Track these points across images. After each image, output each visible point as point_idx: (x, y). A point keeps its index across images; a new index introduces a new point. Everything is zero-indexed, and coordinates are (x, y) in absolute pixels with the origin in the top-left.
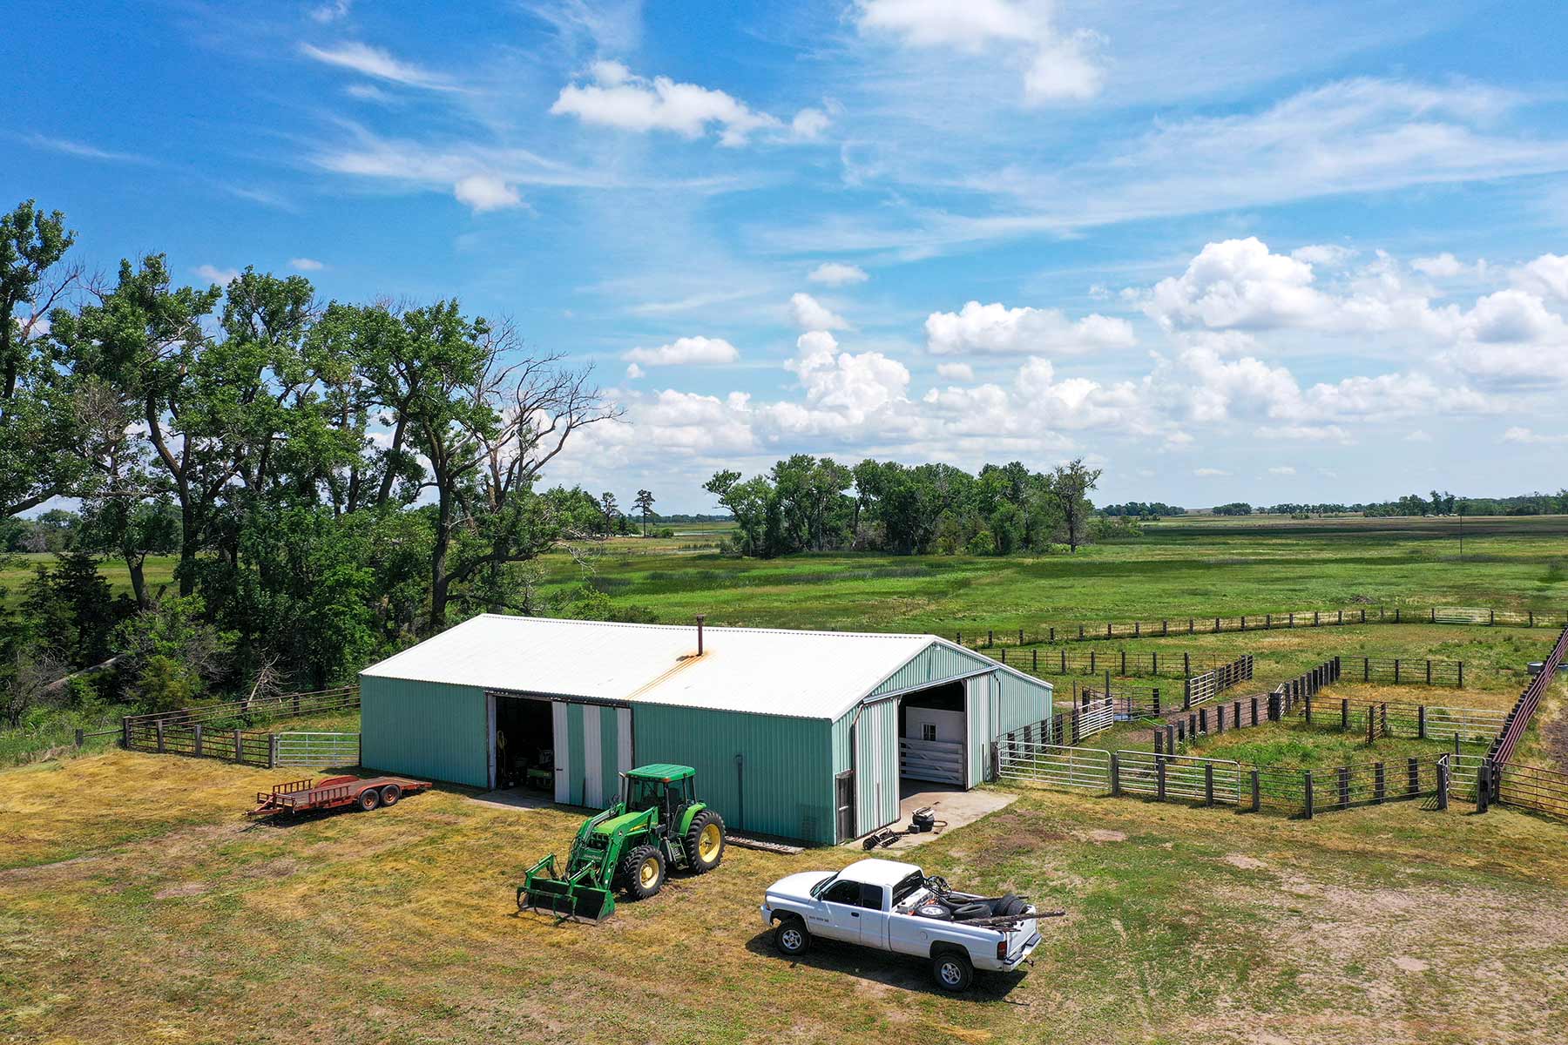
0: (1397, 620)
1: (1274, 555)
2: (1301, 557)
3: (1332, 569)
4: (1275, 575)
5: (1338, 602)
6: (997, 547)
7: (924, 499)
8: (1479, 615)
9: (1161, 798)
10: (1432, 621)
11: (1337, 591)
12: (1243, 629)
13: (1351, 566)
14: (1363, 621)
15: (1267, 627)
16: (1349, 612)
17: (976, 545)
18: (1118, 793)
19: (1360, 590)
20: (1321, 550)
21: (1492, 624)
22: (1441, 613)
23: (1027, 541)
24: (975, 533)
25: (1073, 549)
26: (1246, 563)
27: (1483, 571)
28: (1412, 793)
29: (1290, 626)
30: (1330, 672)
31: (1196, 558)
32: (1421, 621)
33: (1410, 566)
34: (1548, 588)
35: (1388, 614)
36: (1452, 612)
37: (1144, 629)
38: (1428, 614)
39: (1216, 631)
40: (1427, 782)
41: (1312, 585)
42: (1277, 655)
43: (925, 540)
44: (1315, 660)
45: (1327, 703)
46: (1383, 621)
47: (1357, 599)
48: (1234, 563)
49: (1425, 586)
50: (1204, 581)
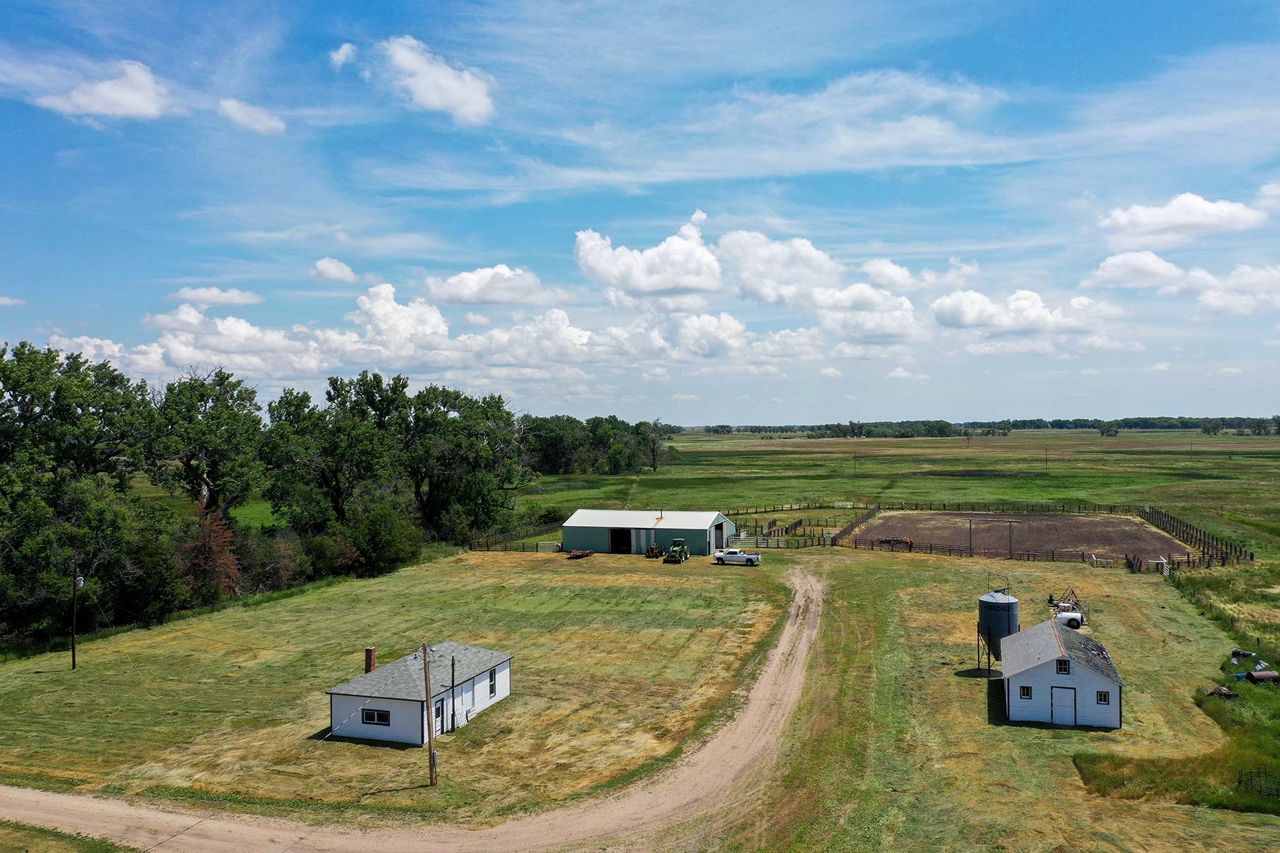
0: (820, 508)
1: (763, 473)
2: (777, 475)
3: (794, 483)
4: (768, 486)
5: (798, 500)
6: (610, 469)
7: (568, 440)
8: (849, 505)
9: (767, 547)
10: (833, 508)
11: (797, 495)
12: (765, 512)
13: (802, 480)
14: (808, 508)
15: (774, 511)
16: (803, 504)
17: (598, 468)
18: (757, 547)
19: (806, 494)
20: (787, 470)
21: (854, 508)
22: (836, 504)
23: (629, 465)
24: (596, 460)
25: (655, 470)
26: (750, 479)
27: (861, 484)
28: (819, 544)
29: (782, 510)
30: (800, 523)
31: (723, 475)
32: (829, 507)
33: (830, 480)
34: (882, 492)
35: (817, 505)
36: (840, 504)
37: (731, 512)
38: (831, 505)
39: (756, 513)
40: (822, 543)
41: (786, 492)
42: (782, 521)
43: (567, 465)
44: (792, 521)
45: (800, 531)
46: (816, 508)
47: (806, 499)
48: (745, 479)
49: (834, 492)
50: (738, 490)
